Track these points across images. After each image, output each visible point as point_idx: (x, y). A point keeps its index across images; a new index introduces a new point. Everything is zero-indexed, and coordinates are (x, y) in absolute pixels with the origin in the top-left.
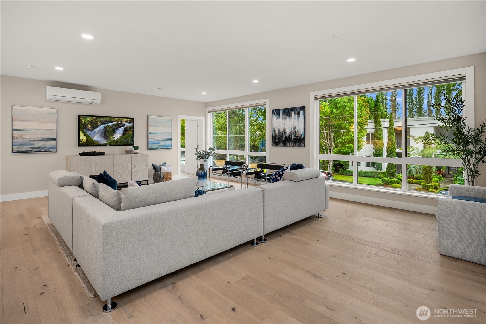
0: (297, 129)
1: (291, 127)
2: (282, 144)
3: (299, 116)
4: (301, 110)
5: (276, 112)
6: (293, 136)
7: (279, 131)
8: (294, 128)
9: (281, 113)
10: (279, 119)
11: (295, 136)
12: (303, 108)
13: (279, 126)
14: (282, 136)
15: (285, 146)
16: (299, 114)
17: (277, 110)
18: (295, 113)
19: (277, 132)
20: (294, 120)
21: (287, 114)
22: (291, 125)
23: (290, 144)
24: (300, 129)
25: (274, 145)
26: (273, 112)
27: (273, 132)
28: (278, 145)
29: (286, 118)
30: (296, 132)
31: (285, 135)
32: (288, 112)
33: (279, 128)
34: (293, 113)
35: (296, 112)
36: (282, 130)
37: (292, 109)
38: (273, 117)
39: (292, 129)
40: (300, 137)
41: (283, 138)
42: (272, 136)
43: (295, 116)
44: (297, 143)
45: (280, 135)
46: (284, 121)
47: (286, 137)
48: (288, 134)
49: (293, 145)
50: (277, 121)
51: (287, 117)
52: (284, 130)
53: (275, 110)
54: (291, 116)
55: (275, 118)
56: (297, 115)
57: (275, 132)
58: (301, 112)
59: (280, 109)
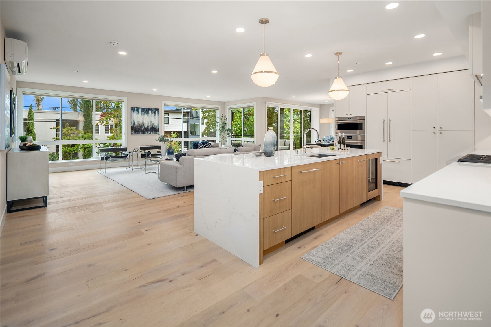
0: (153, 122)
1: (148, 121)
2: (141, 133)
3: (155, 115)
4: (156, 110)
5: (135, 109)
6: (150, 127)
7: (139, 124)
8: (151, 122)
9: (140, 111)
10: (138, 115)
11: (152, 127)
12: (157, 110)
13: (138, 119)
14: (141, 127)
15: (144, 134)
16: (155, 113)
17: (136, 108)
18: (151, 112)
19: (136, 124)
20: (151, 116)
21: (145, 112)
22: (148, 120)
23: (148, 132)
24: (156, 123)
25: (134, 133)
26: (132, 109)
27: (132, 124)
28: (137, 133)
29: (144, 115)
30: (152, 125)
31: (144, 126)
32: (146, 110)
33: (138, 121)
34: (150, 112)
35: (153, 111)
36: (141, 123)
37: (149, 109)
38: (133, 112)
39: (150, 122)
40: (156, 128)
41: (142, 129)
42: (132, 127)
43: (152, 114)
44: (154, 132)
45: (140, 126)
46: (143, 116)
47: (144, 128)
48: (146, 126)
49: (151, 133)
50: (137, 116)
51: (146, 114)
52: (143, 123)
53: (135, 108)
54: (149, 114)
55: (134, 114)
56: (153, 114)
57: (134, 124)
58: (156, 112)
59: (139, 108)
